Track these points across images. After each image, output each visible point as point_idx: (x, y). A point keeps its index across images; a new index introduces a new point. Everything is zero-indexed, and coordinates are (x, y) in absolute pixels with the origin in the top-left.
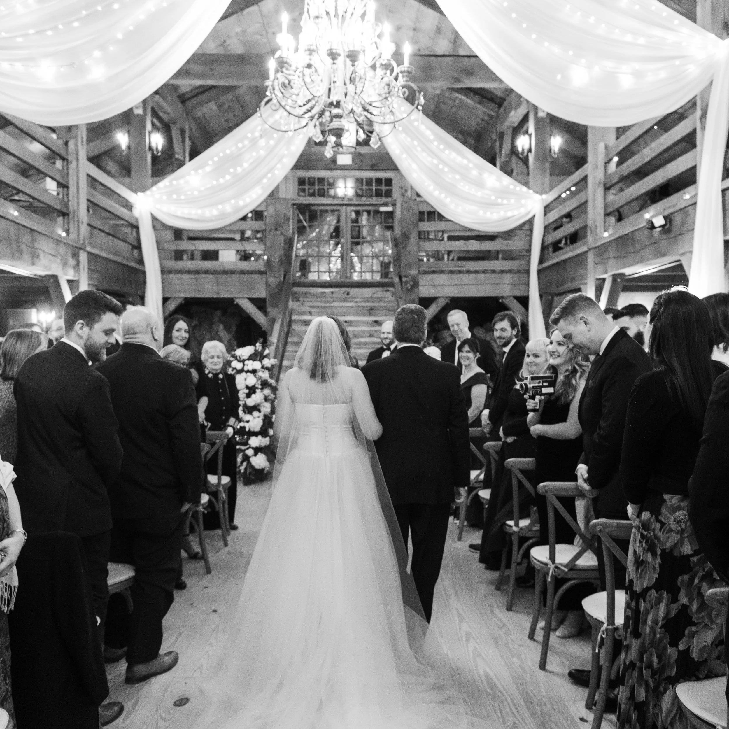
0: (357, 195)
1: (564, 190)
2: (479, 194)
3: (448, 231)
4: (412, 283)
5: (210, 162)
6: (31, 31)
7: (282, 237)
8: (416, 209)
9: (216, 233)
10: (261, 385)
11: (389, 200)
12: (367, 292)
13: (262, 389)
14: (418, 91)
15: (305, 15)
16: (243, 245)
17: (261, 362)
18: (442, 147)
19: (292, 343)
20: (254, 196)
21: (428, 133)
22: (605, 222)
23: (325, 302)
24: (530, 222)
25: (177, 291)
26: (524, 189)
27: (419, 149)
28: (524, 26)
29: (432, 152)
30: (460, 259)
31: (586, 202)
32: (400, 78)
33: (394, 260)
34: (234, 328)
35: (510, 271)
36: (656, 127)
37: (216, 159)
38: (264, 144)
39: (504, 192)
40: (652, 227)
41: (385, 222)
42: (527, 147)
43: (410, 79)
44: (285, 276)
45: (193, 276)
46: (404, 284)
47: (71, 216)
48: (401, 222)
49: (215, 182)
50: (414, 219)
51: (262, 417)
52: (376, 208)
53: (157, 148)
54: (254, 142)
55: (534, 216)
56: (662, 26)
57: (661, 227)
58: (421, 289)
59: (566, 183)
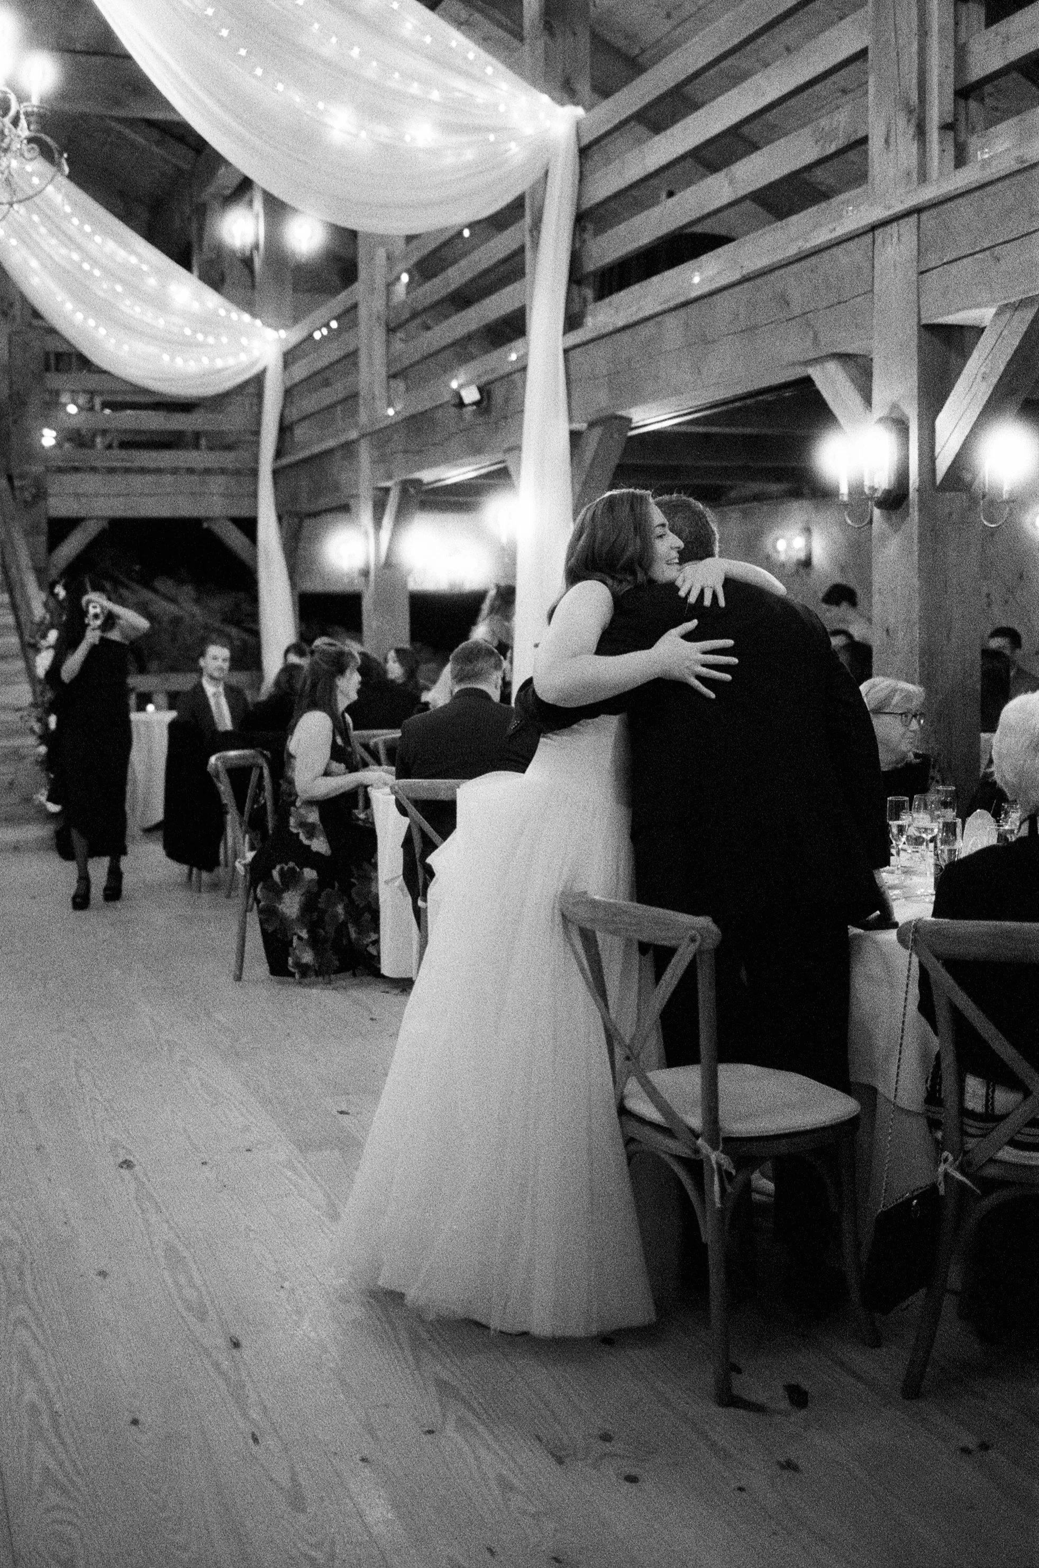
1: (318, 325)
2: (160, 323)
3: (101, 393)
4: (33, 490)
8: (38, 345)
14: (59, 151)
18: (88, 228)
21: (60, 200)
22: (389, 388)
24: (258, 380)
26: (246, 317)
27: (43, 230)
28: (243, 52)
29: (70, 239)
30: (124, 445)
31: (357, 350)
32: (23, 122)
35: (223, 471)
36: (466, 233)
39: (207, 323)
40: (461, 404)
42: (250, 239)
43: (42, 128)
46: (17, 493)
50: (34, 366)
55: (265, 370)
56: (468, 75)
57: (475, 403)
58: (52, 501)
59: (322, 313)
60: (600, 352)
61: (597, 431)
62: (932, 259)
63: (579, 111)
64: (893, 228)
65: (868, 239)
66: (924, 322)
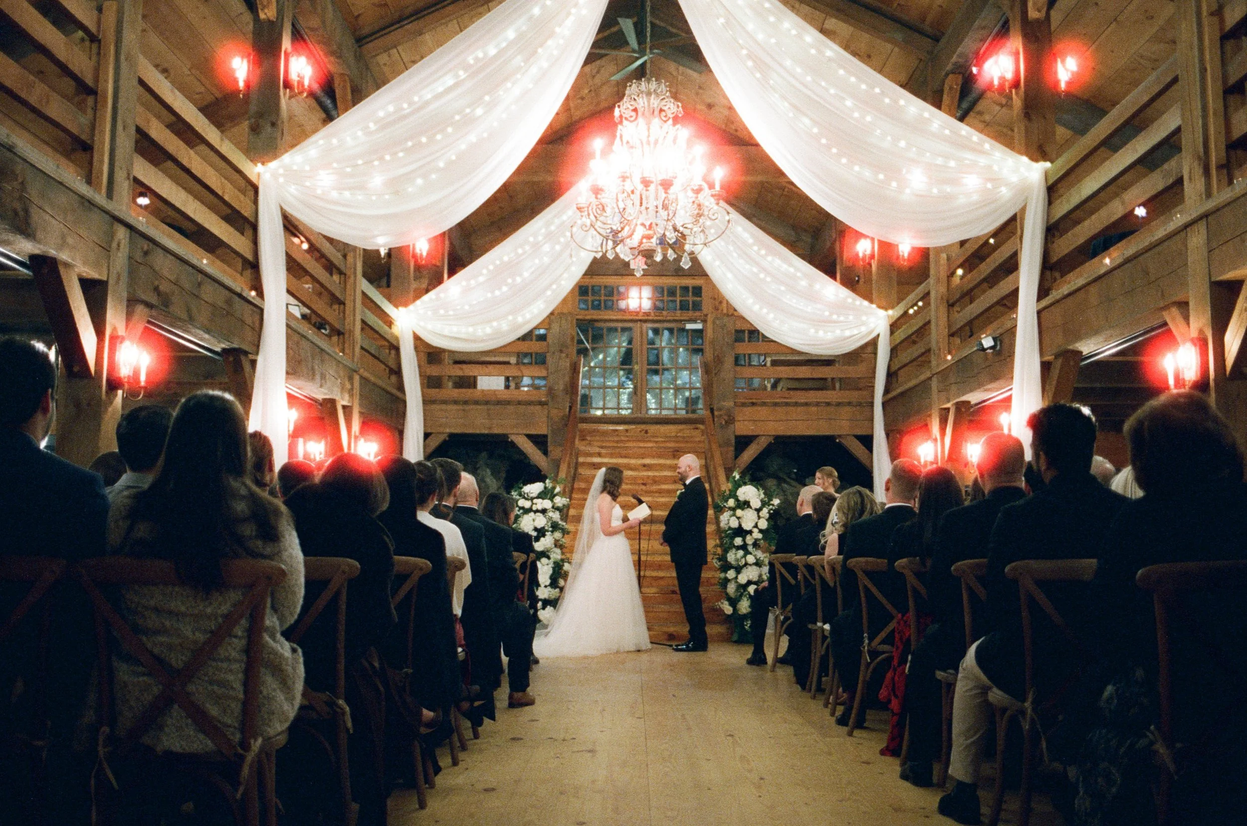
0: (655, 308)
1: (911, 305)
2: (809, 309)
3: (771, 355)
4: (726, 418)
5: (485, 271)
6: (360, 162)
7: (568, 360)
8: (731, 326)
9: (487, 356)
10: (552, 527)
11: (697, 314)
12: (672, 429)
13: (552, 532)
15: (618, 139)
16: (520, 370)
17: (552, 501)
18: (763, 252)
19: (579, 489)
20: (536, 311)
21: (746, 235)
22: (949, 343)
23: (617, 442)
24: (874, 343)
25: (440, 426)
26: (866, 303)
27: (735, 255)
28: (834, 150)
29: (751, 259)
31: (929, 322)
33: (704, 394)
34: (504, 475)
35: (850, 404)
36: (992, 241)
37: (491, 267)
38: (548, 250)
39: (840, 307)
40: (983, 349)
41: (693, 344)
42: (868, 252)
44: (570, 408)
45: (460, 407)
46: (716, 420)
47: (347, 336)
48: (712, 342)
49: (489, 295)
50: (729, 339)
51: (551, 565)
52: (680, 325)
53: (421, 255)
54: (536, 246)
55: (878, 335)
56: (973, 150)
57: (991, 348)
58: (737, 424)
59: (911, 297)
60: (1057, 310)
61: (1060, 361)
62: (1214, 245)
63: (1048, 165)
64: (1195, 227)
65: (1183, 234)
66: (1213, 279)
